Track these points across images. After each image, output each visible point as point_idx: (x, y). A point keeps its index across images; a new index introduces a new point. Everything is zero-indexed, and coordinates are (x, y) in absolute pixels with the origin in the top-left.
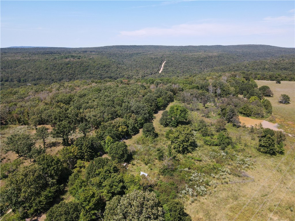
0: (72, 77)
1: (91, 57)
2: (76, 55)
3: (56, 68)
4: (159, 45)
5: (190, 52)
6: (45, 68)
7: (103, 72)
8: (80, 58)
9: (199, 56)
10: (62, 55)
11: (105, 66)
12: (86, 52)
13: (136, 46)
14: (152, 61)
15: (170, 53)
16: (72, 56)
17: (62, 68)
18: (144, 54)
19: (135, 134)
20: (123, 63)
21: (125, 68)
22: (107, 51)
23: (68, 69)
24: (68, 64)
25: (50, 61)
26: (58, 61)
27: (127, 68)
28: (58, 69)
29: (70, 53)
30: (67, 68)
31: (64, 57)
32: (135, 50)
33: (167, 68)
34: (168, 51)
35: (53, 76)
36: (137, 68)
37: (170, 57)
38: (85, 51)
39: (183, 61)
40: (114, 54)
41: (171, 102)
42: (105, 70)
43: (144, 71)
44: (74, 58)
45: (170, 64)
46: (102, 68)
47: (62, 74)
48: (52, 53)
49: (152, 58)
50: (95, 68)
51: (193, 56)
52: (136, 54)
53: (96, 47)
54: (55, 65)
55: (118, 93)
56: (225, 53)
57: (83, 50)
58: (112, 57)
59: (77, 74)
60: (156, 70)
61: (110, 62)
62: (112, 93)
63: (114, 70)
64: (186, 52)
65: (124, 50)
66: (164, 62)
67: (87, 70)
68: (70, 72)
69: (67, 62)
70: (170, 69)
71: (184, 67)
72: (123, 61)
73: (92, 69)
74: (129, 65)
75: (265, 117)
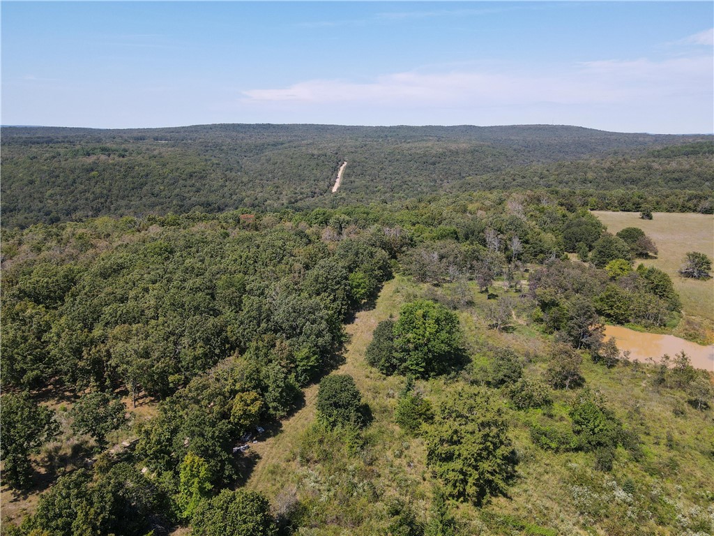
0: (102, 203)
1: (156, 153)
2: (115, 147)
3: (59, 181)
4: (328, 124)
5: (404, 142)
6: (25, 182)
7: (187, 190)
8: (127, 154)
9: (427, 151)
10: (78, 147)
11: (191, 176)
12: (142, 138)
13: (272, 125)
14: (313, 163)
15: (357, 144)
16: (104, 150)
17: (74, 182)
18: (291, 144)
19: (290, 414)
20: (239, 168)
21: (245, 179)
22: (199, 137)
23: (92, 183)
24: (92, 170)
25: (41, 161)
26: (63, 163)
27: (251, 179)
28: (65, 183)
29: (99, 141)
30: (89, 179)
31: (81, 152)
32: (269, 136)
33: (353, 179)
34: (351, 138)
35: (49, 201)
36: (276, 179)
37: (356, 152)
38: (140, 136)
39: (390, 163)
40: (216, 145)
41: (387, 280)
42: (193, 185)
43: (294, 186)
44: (109, 155)
45: (358, 170)
46: (186, 180)
47: (74, 196)
48: (49, 141)
49: (313, 155)
50: (166, 181)
51: (413, 151)
52: (273, 145)
53: (170, 128)
54: (53, 171)
55: (226, 261)
56: (486, 143)
57: (135, 134)
58: (210, 153)
59: (117, 197)
60: (323, 185)
61: (205, 165)
62: (207, 259)
63: (216, 185)
64: (396, 141)
65: (241, 135)
66: (344, 165)
67: (143, 185)
68: (98, 191)
69: (90, 164)
70: (359, 182)
71: (393, 177)
72: (241, 163)
73: (158, 183)
74: (254, 173)
75: (670, 326)
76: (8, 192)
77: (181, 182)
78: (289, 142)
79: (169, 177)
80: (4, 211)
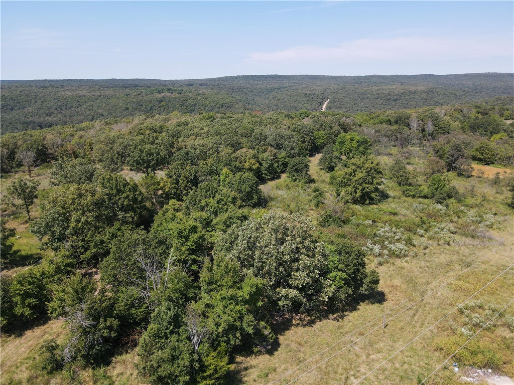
1: (201, 92)
2: (175, 89)
5: (375, 86)
8: (183, 92)
9: (391, 91)
10: (153, 89)
11: (223, 106)
12: (192, 85)
13: (278, 75)
14: (305, 99)
15: (339, 87)
16: (169, 90)
17: (151, 109)
20: (254, 103)
22: (228, 83)
23: (162, 109)
24: (162, 101)
25: (132, 97)
26: (145, 97)
28: (146, 110)
29: (166, 86)
30: (160, 107)
31: (155, 91)
32: (276, 83)
37: (337, 93)
39: (362, 100)
40: (239, 89)
44: (172, 93)
45: (337, 105)
48: (136, 86)
49: (306, 94)
50: (207, 108)
52: (278, 89)
54: (139, 102)
56: (440, 86)
58: (235, 93)
61: (232, 100)
64: (368, 85)
66: (327, 101)
67: (192, 111)
69: (161, 98)
73: (201, 110)
78: (290, 87)
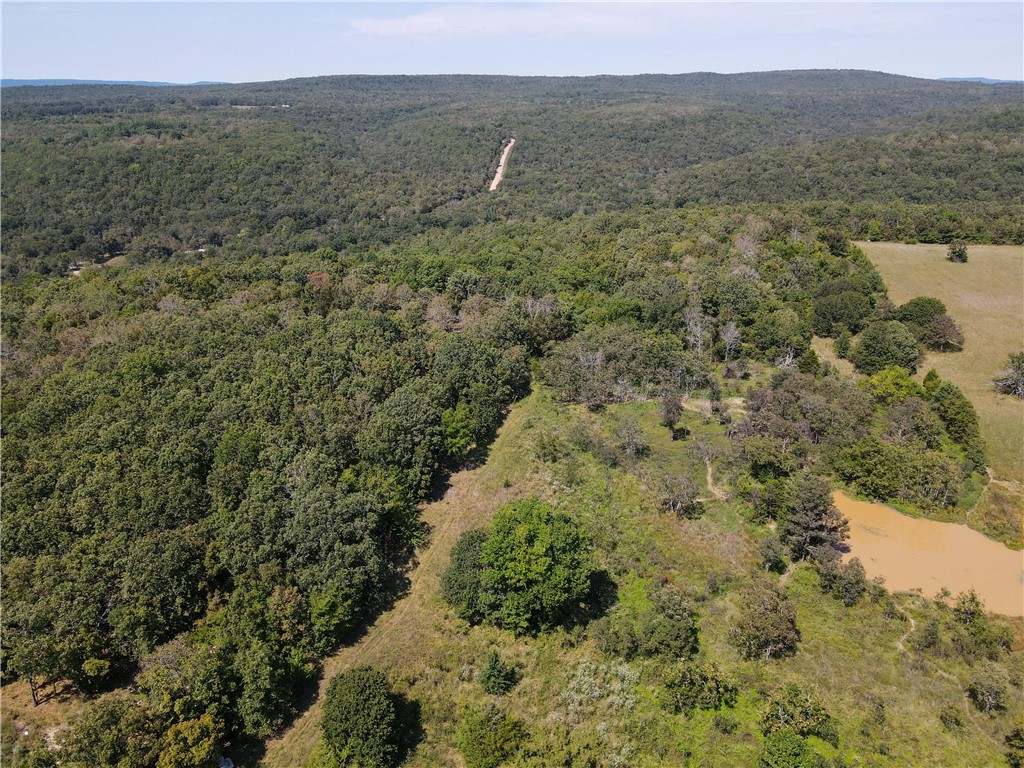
0: (147, 214)
3: (83, 179)
4: (492, 74)
5: (605, 103)
6: (35, 181)
7: (271, 191)
10: (115, 121)
11: (279, 168)
12: (214, 102)
14: (463, 143)
15: (532, 108)
16: (152, 127)
17: (106, 180)
18: (435, 109)
21: (361, 170)
22: (298, 98)
24: (132, 160)
27: (369, 170)
28: (91, 183)
29: (149, 108)
30: (127, 176)
31: (117, 131)
32: (402, 95)
33: (522, 168)
35: (69, 211)
36: (407, 171)
37: (530, 123)
38: (210, 99)
40: (322, 114)
42: (281, 183)
43: (433, 181)
45: (530, 153)
46: (269, 175)
47: (105, 203)
48: (76, 110)
49: (464, 130)
50: (241, 176)
51: (616, 120)
52: (408, 111)
54: (76, 164)
56: (731, 104)
59: (169, 203)
60: (476, 178)
61: (302, 148)
63: (315, 181)
64: (591, 103)
65: (361, 95)
66: (510, 145)
67: (206, 183)
68: (140, 193)
69: (128, 152)
70: (531, 173)
71: (583, 163)
72: (357, 142)
73: (228, 181)
74: (375, 160)
75: (963, 504)
76: (11, 196)
77: (263, 178)
78: (432, 105)
79: (246, 171)
80: (5, 226)
